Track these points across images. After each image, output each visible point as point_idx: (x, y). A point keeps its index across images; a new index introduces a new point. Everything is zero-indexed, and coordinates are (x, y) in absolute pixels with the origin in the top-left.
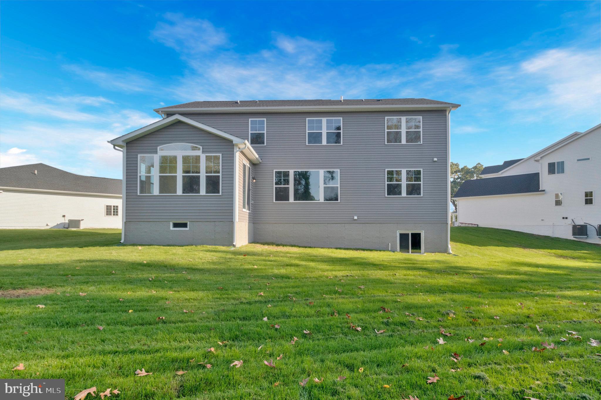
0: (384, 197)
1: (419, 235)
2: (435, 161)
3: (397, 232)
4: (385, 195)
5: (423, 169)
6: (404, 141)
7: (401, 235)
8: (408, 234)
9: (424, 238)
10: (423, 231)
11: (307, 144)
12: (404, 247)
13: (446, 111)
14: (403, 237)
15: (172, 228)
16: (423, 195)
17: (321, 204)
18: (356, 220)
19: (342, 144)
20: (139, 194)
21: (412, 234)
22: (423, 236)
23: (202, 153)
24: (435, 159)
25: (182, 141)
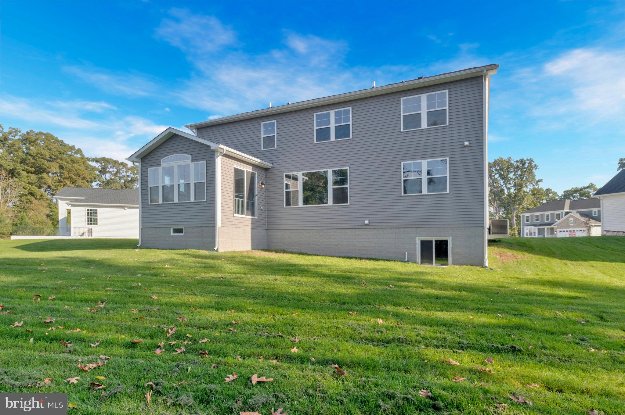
0: (399, 196)
1: (446, 242)
2: (467, 146)
3: (417, 238)
4: (401, 194)
5: (450, 158)
6: (424, 125)
7: (423, 243)
8: (431, 241)
9: (451, 246)
10: (451, 237)
11: (315, 142)
12: (426, 257)
13: (482, 76)
14: (426, 245)
15: (172, 234)
16: (450, 191)
17: (330, 207)
18: (367, 224)
19: (351, 137)
20: (149, 203)
21: (436, 241)
22: (451, 243)
23: (192, 162)
24: (467, 143)
25: (177, 152)
